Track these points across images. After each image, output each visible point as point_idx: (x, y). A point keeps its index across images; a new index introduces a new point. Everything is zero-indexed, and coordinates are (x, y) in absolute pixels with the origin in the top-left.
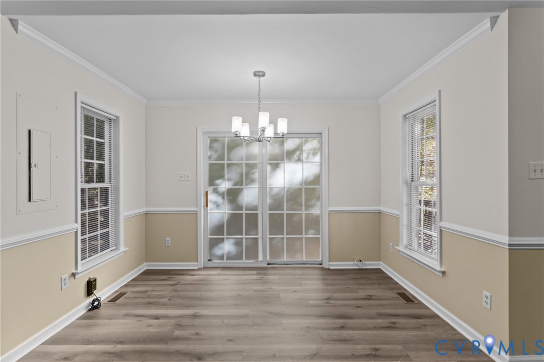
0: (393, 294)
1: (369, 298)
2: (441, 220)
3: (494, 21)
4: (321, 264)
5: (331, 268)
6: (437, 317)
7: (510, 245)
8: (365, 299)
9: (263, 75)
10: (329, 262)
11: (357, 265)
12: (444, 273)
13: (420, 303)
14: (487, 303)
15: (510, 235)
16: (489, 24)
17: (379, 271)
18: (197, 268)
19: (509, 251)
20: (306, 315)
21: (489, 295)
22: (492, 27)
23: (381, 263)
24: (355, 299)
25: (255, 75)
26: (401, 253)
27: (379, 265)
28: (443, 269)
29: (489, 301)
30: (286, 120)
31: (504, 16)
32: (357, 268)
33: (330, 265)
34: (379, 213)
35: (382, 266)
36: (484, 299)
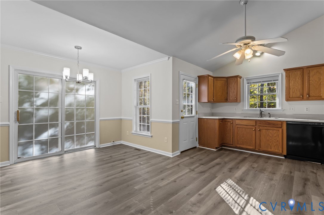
0: (132, 150)
1: (126, 153)
2: (151, 118)
3: (169, 58)
4: (96, 146)
5: (101, 147)
6: (150, 152)
7: (173, 122)
8: (124, 153)
9: (81, 48)
10: (100, 144)
11: (113, 144)
12: (152, 136)
13: (143, 150)
14: (166, 141)
15: (172, 120)
16: (168, 59)
17: (121, 145)
18: (9, 165)
19: (172, 125)
20: (107, 163)
21: (166, 138)
22: (168, 60)
23: (122, 141)
24: (121, 154)
25: (76, 47)
26: (133, 134)
27: (121, 142)
28: (152, 135)
29: (166, 140)
30: (93, 74)
31: (171, 58)
32: (112, 145)
33: (100, 146)
34: (121, 119)
35: (123, 142)
36: (165, 140)
